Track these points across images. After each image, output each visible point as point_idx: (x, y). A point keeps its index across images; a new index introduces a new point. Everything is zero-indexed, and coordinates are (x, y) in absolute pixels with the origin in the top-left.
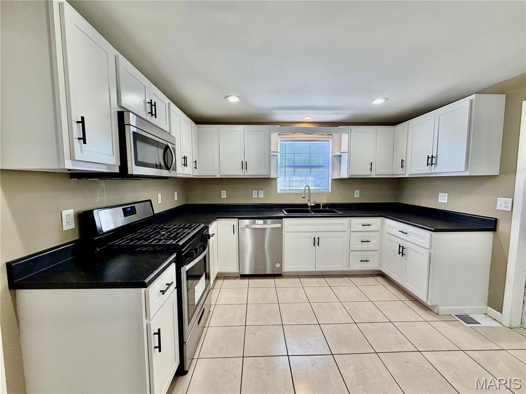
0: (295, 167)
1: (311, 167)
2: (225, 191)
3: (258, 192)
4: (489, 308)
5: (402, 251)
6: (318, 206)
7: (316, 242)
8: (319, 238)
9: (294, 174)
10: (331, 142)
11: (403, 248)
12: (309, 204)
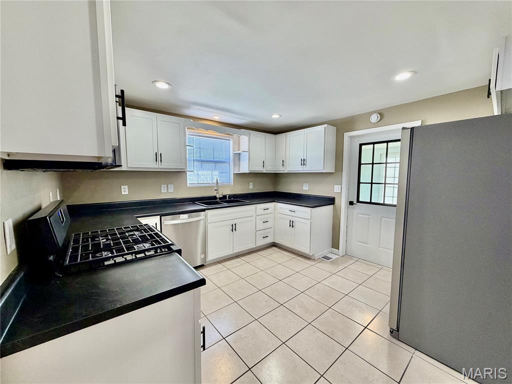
0: (202, 161)
1: (216, 162)
2: (126, 187)
3: (167, 186)
4: (333, 249)
5: (292, 225)
6: (225, 197)
7: (234, 228)
8: (235, 225)
9: (202, 168)
10: (231, 142)
11: (293, 222)
12: (218, 196)
